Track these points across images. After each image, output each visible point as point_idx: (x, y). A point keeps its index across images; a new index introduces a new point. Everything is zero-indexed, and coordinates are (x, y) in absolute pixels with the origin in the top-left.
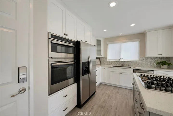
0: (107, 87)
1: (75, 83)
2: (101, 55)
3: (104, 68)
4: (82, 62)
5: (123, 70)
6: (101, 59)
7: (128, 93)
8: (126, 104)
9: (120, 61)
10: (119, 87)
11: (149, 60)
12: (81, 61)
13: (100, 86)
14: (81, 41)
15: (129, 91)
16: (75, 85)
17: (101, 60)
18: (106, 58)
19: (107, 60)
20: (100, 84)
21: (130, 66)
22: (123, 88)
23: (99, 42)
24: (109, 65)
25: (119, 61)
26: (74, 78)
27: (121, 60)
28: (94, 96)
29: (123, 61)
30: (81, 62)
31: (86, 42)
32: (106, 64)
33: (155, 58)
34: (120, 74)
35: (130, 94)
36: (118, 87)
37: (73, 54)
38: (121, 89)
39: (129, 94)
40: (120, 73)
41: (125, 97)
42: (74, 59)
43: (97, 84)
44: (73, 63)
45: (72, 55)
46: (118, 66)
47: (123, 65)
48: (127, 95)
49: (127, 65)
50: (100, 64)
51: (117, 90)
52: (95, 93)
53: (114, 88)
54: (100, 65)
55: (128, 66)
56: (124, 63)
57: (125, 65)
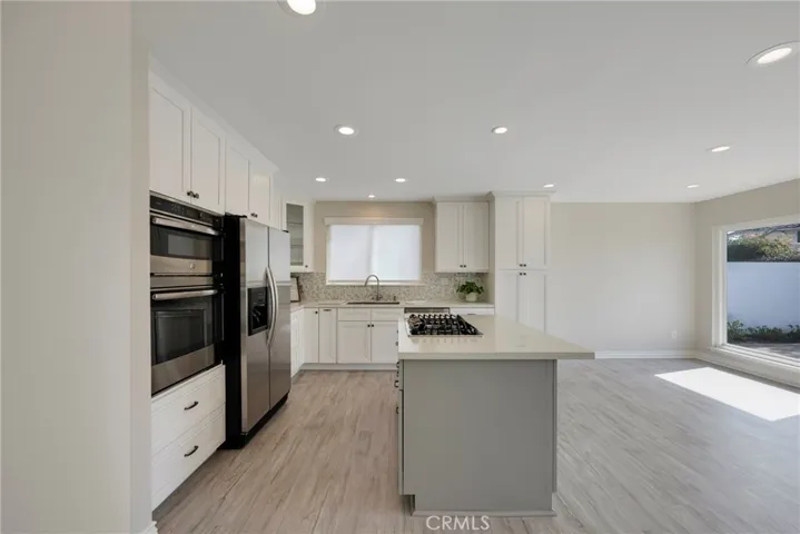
0: (325, 375)
1: (217, 363)
2: (305, 264)
3: (317, 310)
4: (249, 290)
5: (377, 313)
6: (301, 277)
9: (370, 284)
10: (365, 371)
11: (444, 281)
12: (244, 286)
13: (302, 379)
14: (245, 217)
16: (220, 370)
17: (302, 283)
18: (323, 276)
19: (328, 284)
20: (301, 373)
21: (397, 301)
22: (378, 371)
23: (295, 213)
24: (334, 299)
25: (365, 286)
26: (212, 346)
28: (283, 407)
29: (378, 286)
30: (242, 289)
31: (255, 219)
32: (322, 296)
33: (455, 274)
34: (369, 326)
36: (362, 370)
37: (207, 259)
38: (371, 373)
40: (369, 323)
42: (215, 280)
43: (294, 369)
44: (211, 292)
45: (204, 266)
46: (361, 301)
47: (378, 296)
49: (389, 296)
50: (297, 299)
51: (358, 380)
52: (285, 398)
53: (349, 377)
54: (299, 301)
55: (392, 301)
56: (381, 292)
57: (385, 297)
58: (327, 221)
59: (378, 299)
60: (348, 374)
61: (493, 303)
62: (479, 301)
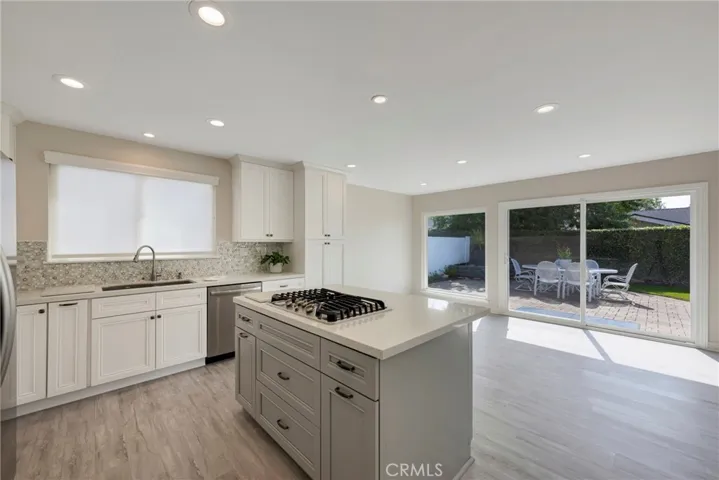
3: (44, 307)
5: (166, 298)
7: (196, 383)
8: (215, 424)
9: (141, 258)
10: (145, 384)
11: (242, 252)
15: (194, 375)
18: (42, 248)
21: (184, 279)
22: (166, 377)
24: (66, 284)
25: (134, 261)
27: (145, 256)
29: (153, 261)
34: (152, 318)
35: (205, 384)
36: (138, 385)
38: (157, 384)
39: (204, 387)
40: (153, 314)
41: (193, 404)
46: (123, 283)
48: (196, 395)
49: (170, 274)
51: (143, 401)
53: (121, 401)
55: (176, 280)
56: (158, 268)
57: (164, 275)
58: (49, 157)
59: (152, 278)
60: (116, 398)
61: (303, 273)
62: (285, 271)
